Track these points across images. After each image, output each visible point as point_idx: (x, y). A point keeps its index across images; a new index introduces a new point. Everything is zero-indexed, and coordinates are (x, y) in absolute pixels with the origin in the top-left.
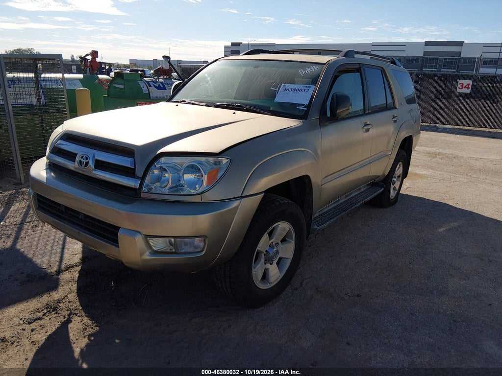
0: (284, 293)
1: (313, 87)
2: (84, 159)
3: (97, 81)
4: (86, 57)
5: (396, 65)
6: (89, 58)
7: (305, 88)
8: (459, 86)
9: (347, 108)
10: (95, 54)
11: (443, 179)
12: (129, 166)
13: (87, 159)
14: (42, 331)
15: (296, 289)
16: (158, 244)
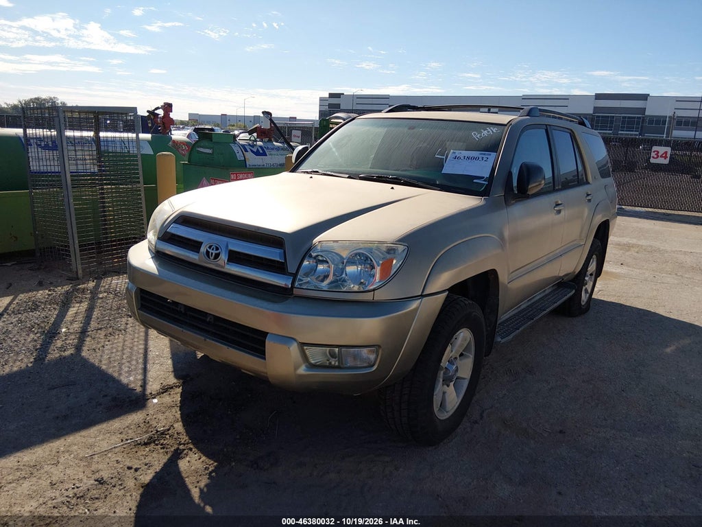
0: (460, 426)
1: (494, 155)
2: (213, 249)
3: (170, 143)
4: (156, 112)
5: (585, 126)
6: (161, 112)
7: (483, 156)
8: (653, 154)
9: (537, 184)
10: (168, 107)
11: (646, 280)
12: (278, 259)
13: (217, 249)
14: (149, 471)
15: (476, 422)
16: (316, 355)
